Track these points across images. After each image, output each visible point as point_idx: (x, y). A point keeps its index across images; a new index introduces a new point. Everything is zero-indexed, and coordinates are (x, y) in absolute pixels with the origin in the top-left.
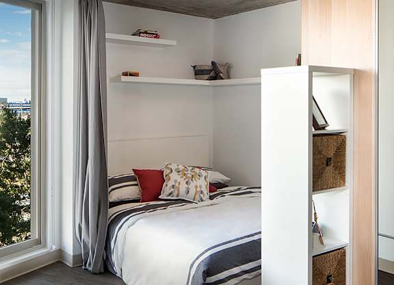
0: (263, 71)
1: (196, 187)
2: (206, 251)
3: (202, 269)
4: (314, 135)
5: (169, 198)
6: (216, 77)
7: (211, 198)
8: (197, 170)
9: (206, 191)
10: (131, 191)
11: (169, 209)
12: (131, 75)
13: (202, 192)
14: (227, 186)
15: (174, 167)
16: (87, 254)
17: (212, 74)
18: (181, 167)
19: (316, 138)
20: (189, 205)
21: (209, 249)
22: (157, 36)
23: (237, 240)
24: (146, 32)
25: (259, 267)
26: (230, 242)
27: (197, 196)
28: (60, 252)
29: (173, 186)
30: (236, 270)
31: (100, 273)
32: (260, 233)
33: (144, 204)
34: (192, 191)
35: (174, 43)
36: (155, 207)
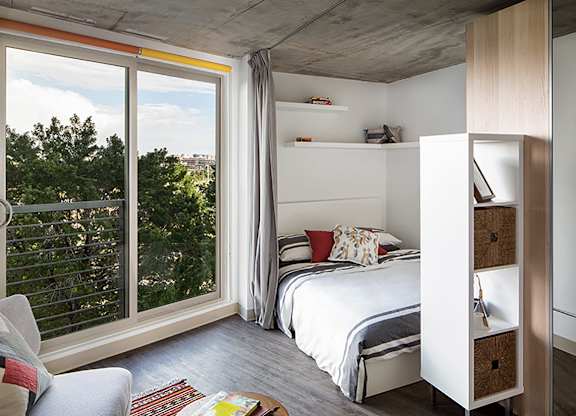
0: (422, 138)
1: (365, 250)
2: (364, 321)
3: (359, 340)
4: (476, 209)
5: (338, 259)
6: (388, 141)
7: (380, 261)
8: (366, 233)
9: (374, 254)
10: (301, 252)
11: (337, 271)
12: (304, 140)
13: (370, 255)
14: (398, 249)
15: (344, 230)
16: (259, 311)
17: (384, 137)
18: (351, 230)
19: (477, 211)
20: (356, 269)
21: (367, 319)
22: (329, 103)
23: (398, 311)
24: (318, 100)
25: (419, 342)
26: (390, 312)
27: (365, 259)
28: (238, 306)
29: (342, 249)
30: (394, 344)
31: (271, 330)
32: (419, 305)
33: (312, 265)
34: (361, 254)
35: (346, 109)
36: (323, 269)
